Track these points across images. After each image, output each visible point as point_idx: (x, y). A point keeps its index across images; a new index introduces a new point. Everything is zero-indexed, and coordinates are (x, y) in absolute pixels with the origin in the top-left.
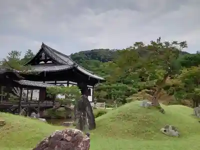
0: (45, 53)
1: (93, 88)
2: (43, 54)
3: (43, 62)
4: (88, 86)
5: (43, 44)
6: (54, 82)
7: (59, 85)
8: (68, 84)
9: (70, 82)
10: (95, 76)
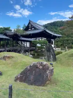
0: (31, 24)
1: (54, 41)
2: (30, 25)
3: (30, 29)
4: (52, 40)
5: (30, 20)
6: (35, 38)
7: (38, 40)
8: (42, 39)
9: (43, 38)
10: (55, 35)
